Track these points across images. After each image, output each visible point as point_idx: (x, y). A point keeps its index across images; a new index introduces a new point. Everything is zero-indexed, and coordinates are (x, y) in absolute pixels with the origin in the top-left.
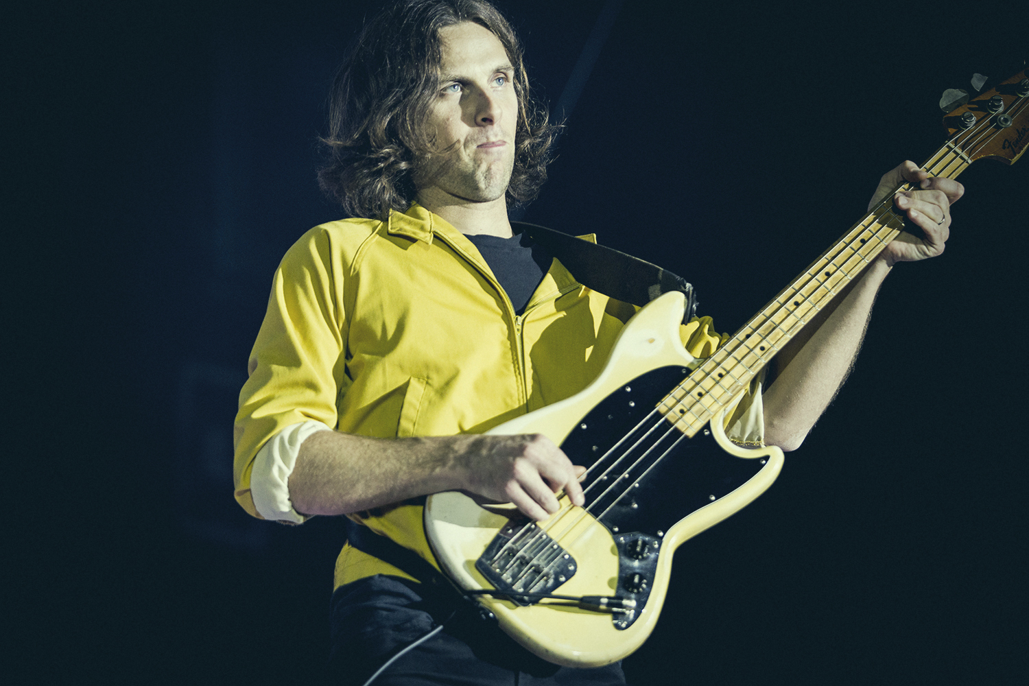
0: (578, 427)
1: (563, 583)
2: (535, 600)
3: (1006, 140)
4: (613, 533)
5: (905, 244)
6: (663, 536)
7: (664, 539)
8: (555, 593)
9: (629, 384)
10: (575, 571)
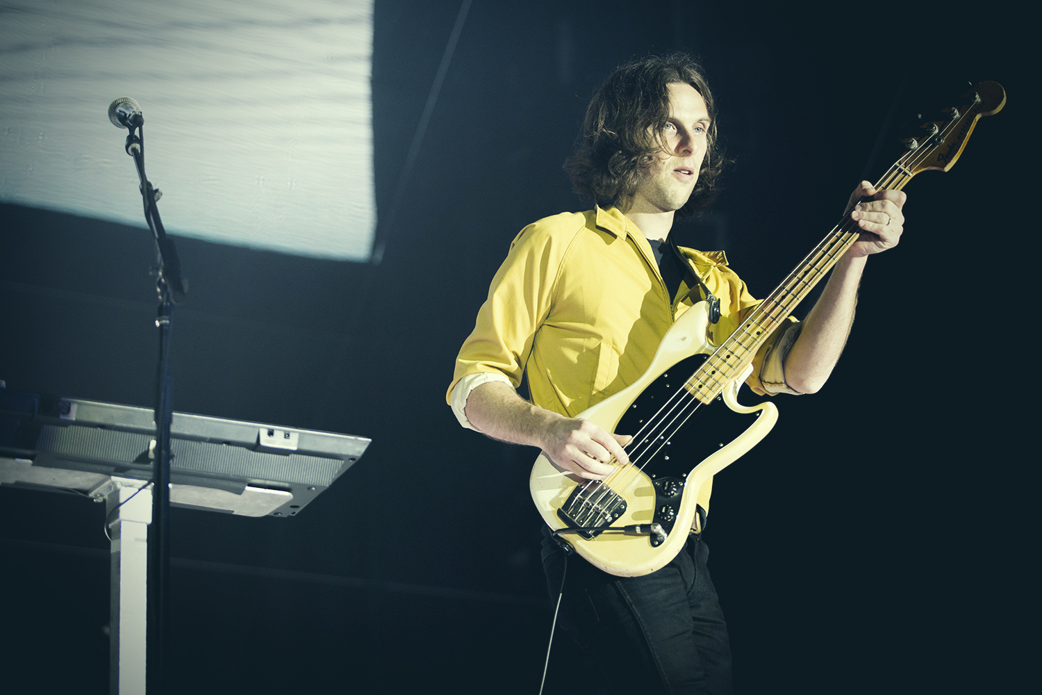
0: (631, 407)
1: (617, 518)
2: (598, 532)
3: (941, 154)
4: (652, 479)
5: (867, 243)
6: (686, 477)
7: (687, 480)
8: (611, 526)
9: (666, 373)
10: (625, 510)
